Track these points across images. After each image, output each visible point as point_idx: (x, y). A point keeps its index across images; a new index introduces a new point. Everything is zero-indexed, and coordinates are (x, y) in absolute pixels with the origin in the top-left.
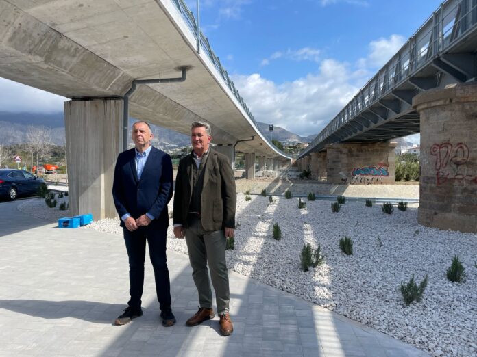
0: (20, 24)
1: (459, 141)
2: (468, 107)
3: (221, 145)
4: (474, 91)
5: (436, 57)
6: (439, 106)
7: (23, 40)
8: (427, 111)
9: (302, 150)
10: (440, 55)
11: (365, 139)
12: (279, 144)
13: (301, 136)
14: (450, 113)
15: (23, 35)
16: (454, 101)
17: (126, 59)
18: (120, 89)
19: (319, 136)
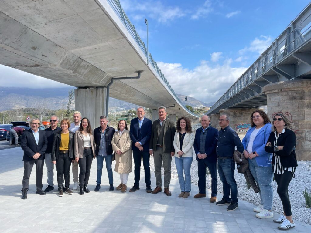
0: (66, 57)
1: (287, 111)
2: (290, 94)
3: (155, 110)
4: (292, 86)
5: (274, 66)
6: (275, 92)
7: (67, 64)
8: (270, 95)
9: (206, 112)
10: (276, 65)
11: (244, 106)
12: (191, 108)
13: (205, 103)
14: (281, 96)
15: (67, 61)
16: (283, 90)
17: (111, 69)
18: (105, 83)
19: (216, 103)
